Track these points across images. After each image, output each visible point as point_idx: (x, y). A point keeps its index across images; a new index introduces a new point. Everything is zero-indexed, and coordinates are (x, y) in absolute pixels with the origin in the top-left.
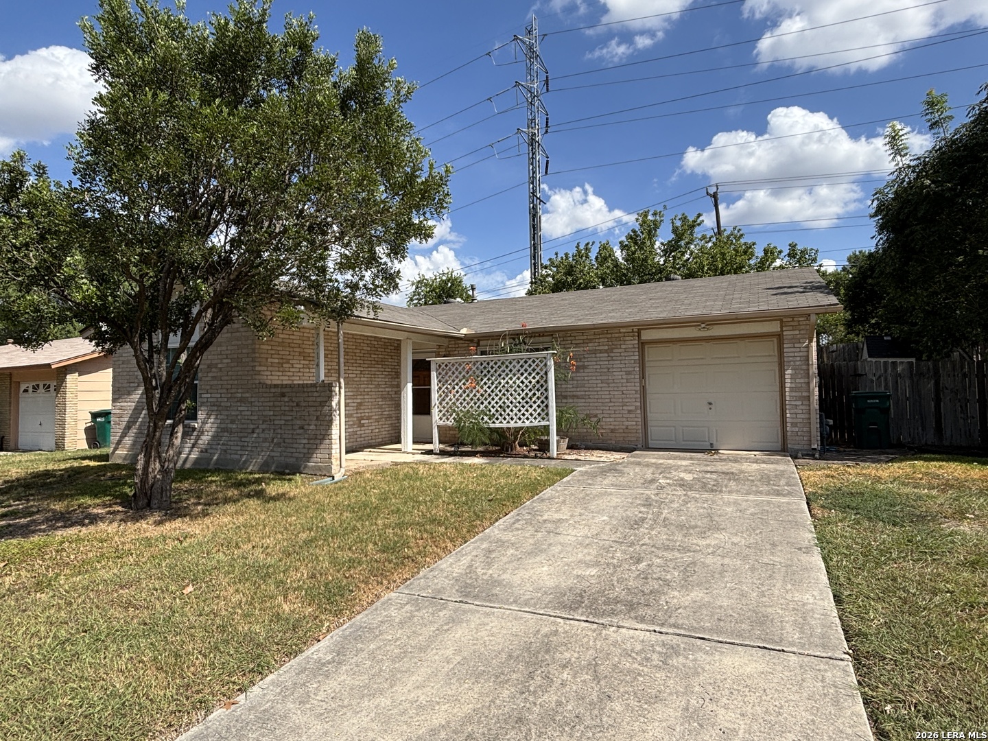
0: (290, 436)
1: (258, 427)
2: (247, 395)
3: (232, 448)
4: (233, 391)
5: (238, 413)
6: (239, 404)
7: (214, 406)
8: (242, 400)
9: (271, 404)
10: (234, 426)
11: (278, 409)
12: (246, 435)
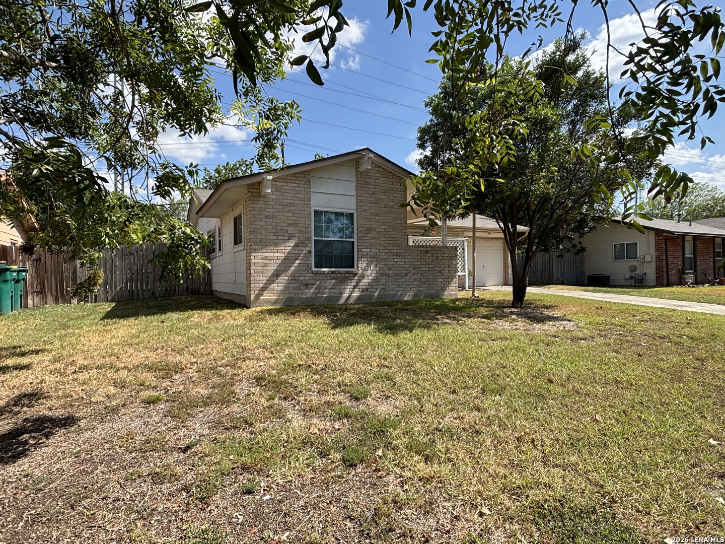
0: (432, 277)
1: (410, 272)
2: (401, 251)
3: (390, 287)
4: (390, 248)
5: (394, 263)
6: (395, 257)
7: (373, 258)
8: (397, 254)
9: (419, 257)
10: (391, 272)
11: (423, 261)
12: (401, 277)
